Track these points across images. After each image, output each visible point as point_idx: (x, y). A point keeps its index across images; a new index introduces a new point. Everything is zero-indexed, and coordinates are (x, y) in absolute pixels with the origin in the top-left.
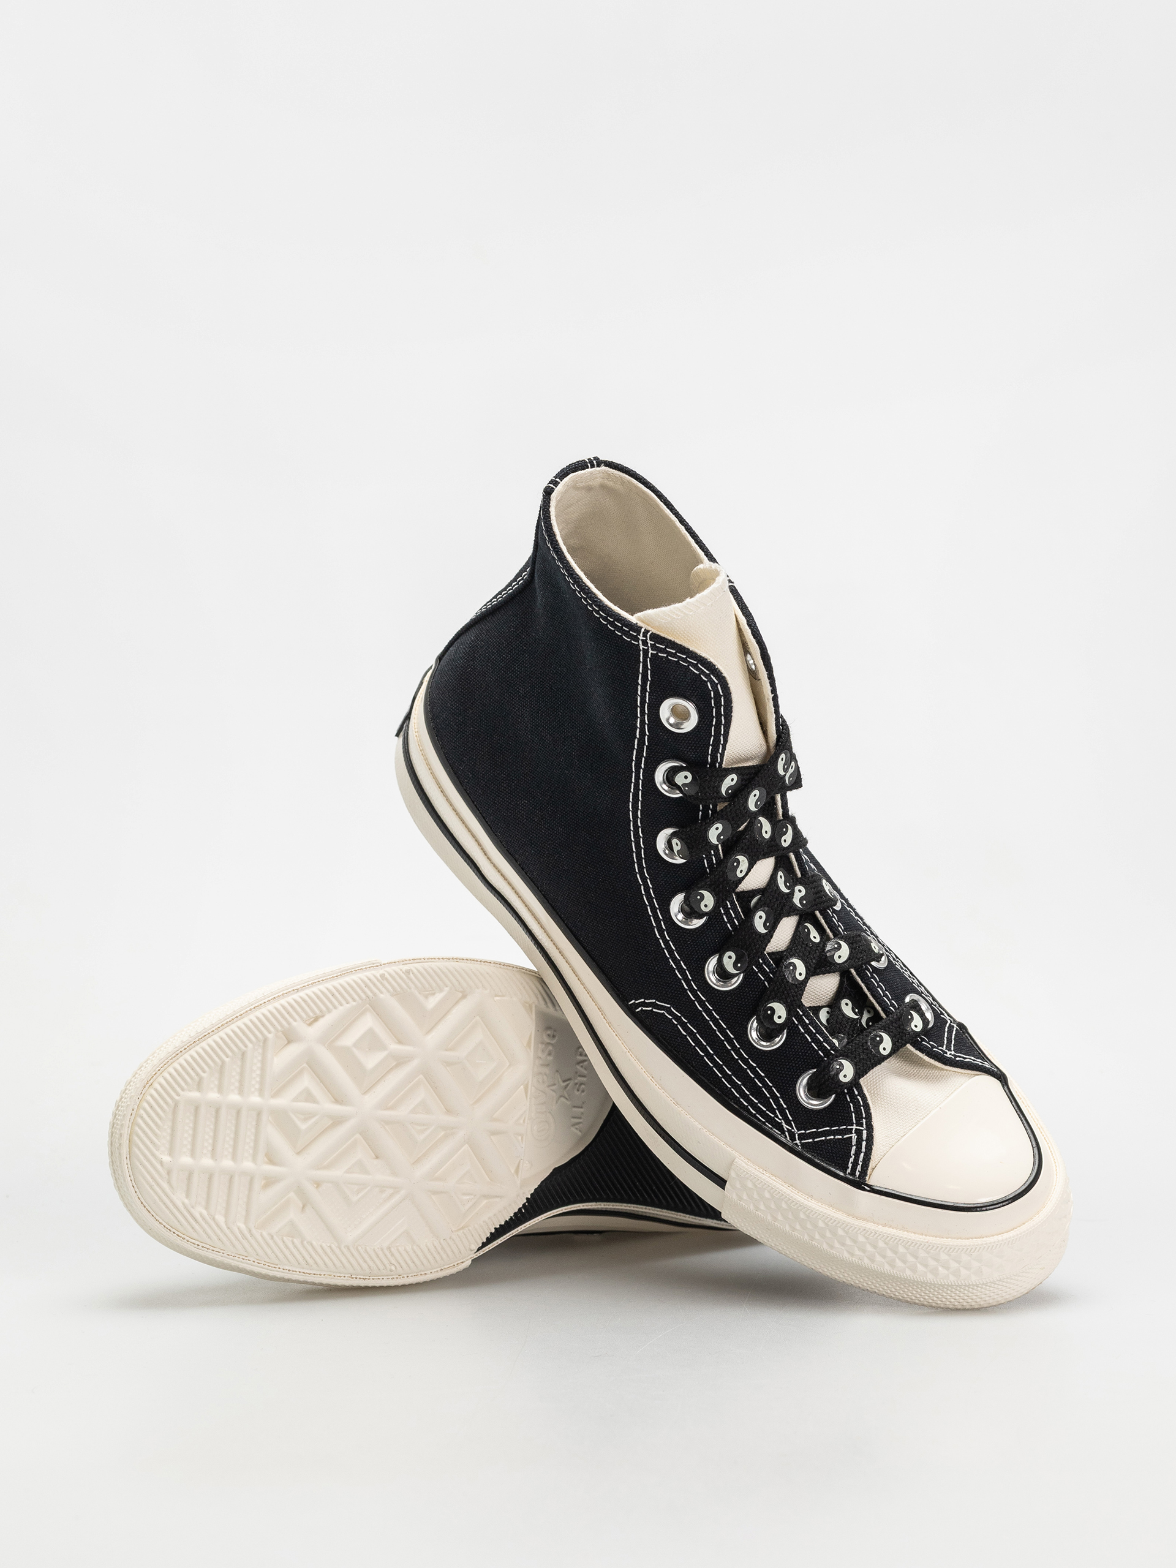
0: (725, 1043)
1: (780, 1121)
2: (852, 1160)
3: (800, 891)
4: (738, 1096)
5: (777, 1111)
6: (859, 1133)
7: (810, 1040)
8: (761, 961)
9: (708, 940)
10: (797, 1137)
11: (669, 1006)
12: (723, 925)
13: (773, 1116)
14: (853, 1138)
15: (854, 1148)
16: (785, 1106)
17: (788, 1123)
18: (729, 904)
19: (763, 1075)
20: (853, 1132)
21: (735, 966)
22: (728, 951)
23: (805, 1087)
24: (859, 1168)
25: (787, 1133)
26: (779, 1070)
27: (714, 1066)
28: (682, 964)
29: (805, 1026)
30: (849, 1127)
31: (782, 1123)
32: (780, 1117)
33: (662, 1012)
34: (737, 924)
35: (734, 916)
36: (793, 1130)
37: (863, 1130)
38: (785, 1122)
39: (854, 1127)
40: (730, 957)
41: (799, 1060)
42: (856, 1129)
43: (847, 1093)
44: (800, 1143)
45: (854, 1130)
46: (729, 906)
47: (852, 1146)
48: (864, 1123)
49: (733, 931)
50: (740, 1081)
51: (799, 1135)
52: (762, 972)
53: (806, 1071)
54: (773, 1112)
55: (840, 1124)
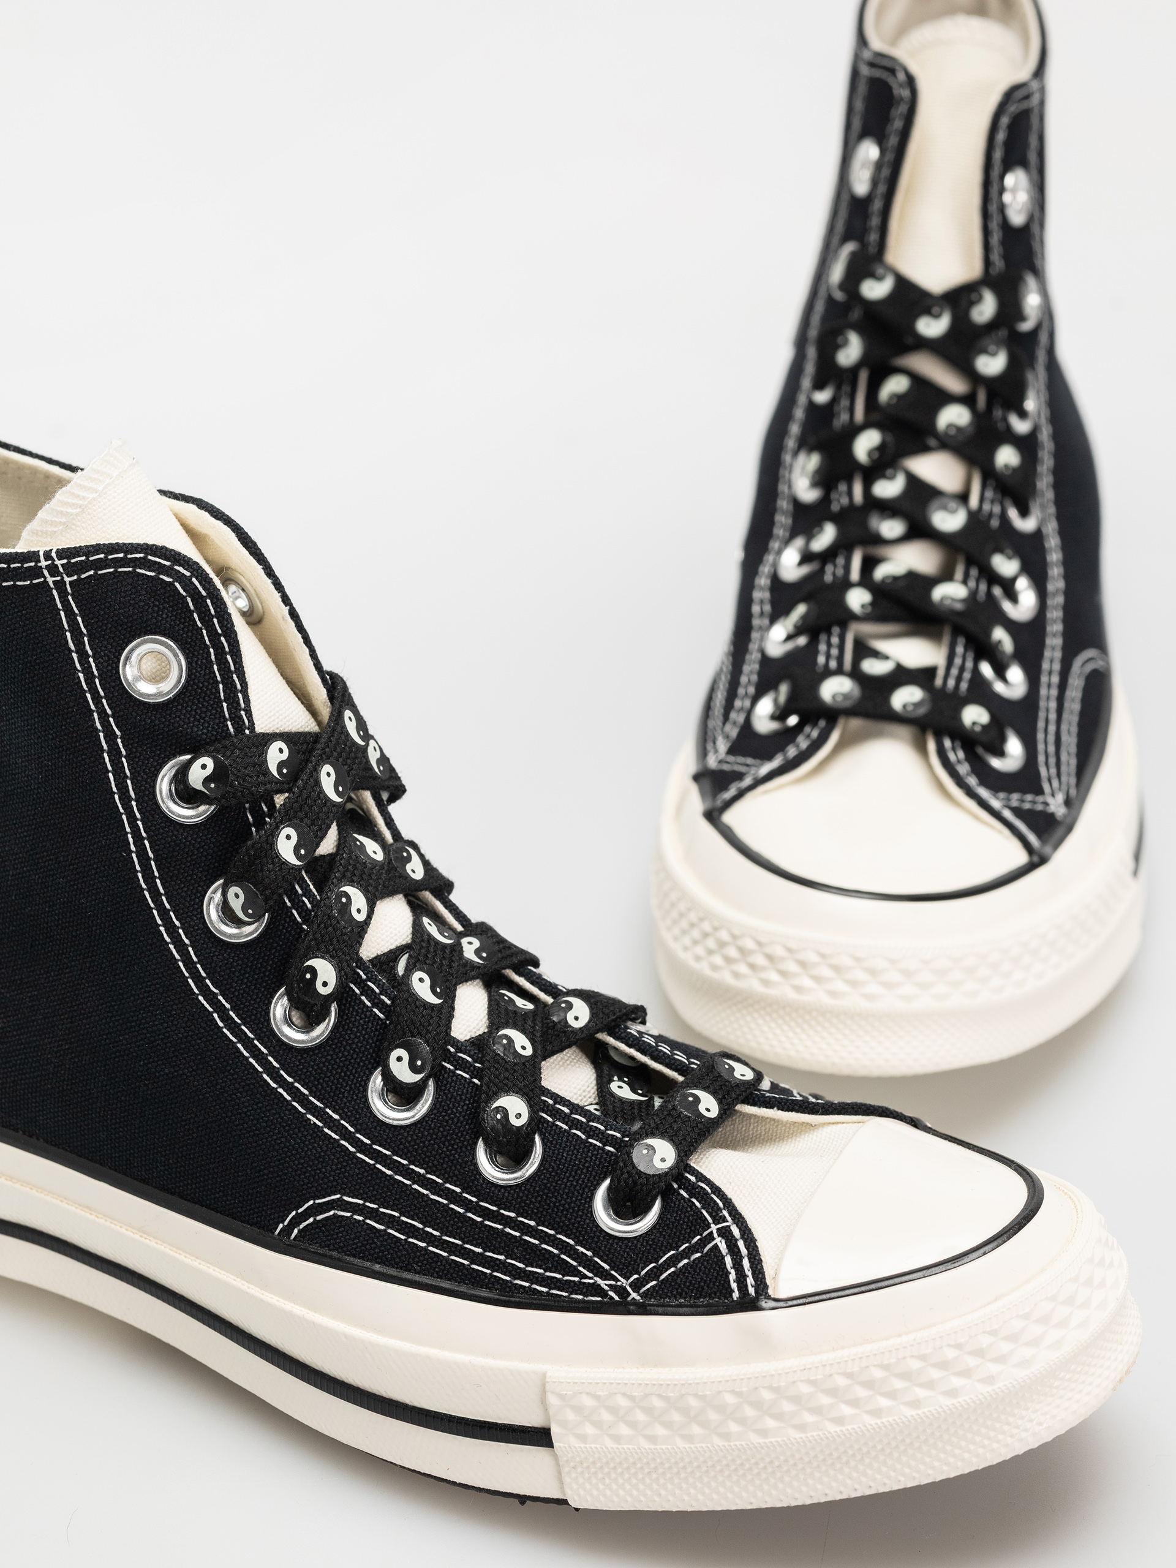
0: (452, 1206)
1: (591, 1281)
2: (733, 1276)
3: (470, 943)
4: (508, 1278)
5: (581, 1269)
6: (725, 1233)
7: (583, 1137)
8: (452, 1050)
9: (354, 1050)
10: (630, 1289)
11: (338, 1196)
12: (368, 1013)
13: (576, 1279)
14: (719, 1244)
15: (728, 1260)
16: (589, 1253)
17: (605, 1275)
18: (361, 973)
19: (532, 1223)
20: (715, 1235)
21: (414, 1068)
22: (392, 1050)
23: (606, 1209)
24: (750, 1281)
25: (611, 1293)
26: (554, 1203)
27: (450, 1253)
28: (330, 1112)
29: (565, 1118)
30: (706, 1233)
31: (596, 1282)
32: (590, 1275)
33: (331, 1213)
34: (389, 1002)
35: (377, 991)
36: (619, 1283)
37: (729, 1226)
38: (601, 1278)
39: (714, 1228)
40: (399, 1059)
41: (579, 1172)
42: (718, 1230)
43: (680, 1188)
44: (639, 1293)
45: (715, 1232)
46: (364, 977)
47: (723, 1257)
48: (727, 1215)
49: (387, 1018)
50: (501, 1254)
51: (631, 1286)
52: (461, 1066)
53: (599, 1184)
54: (575, 1272)
55: (690, 1237)
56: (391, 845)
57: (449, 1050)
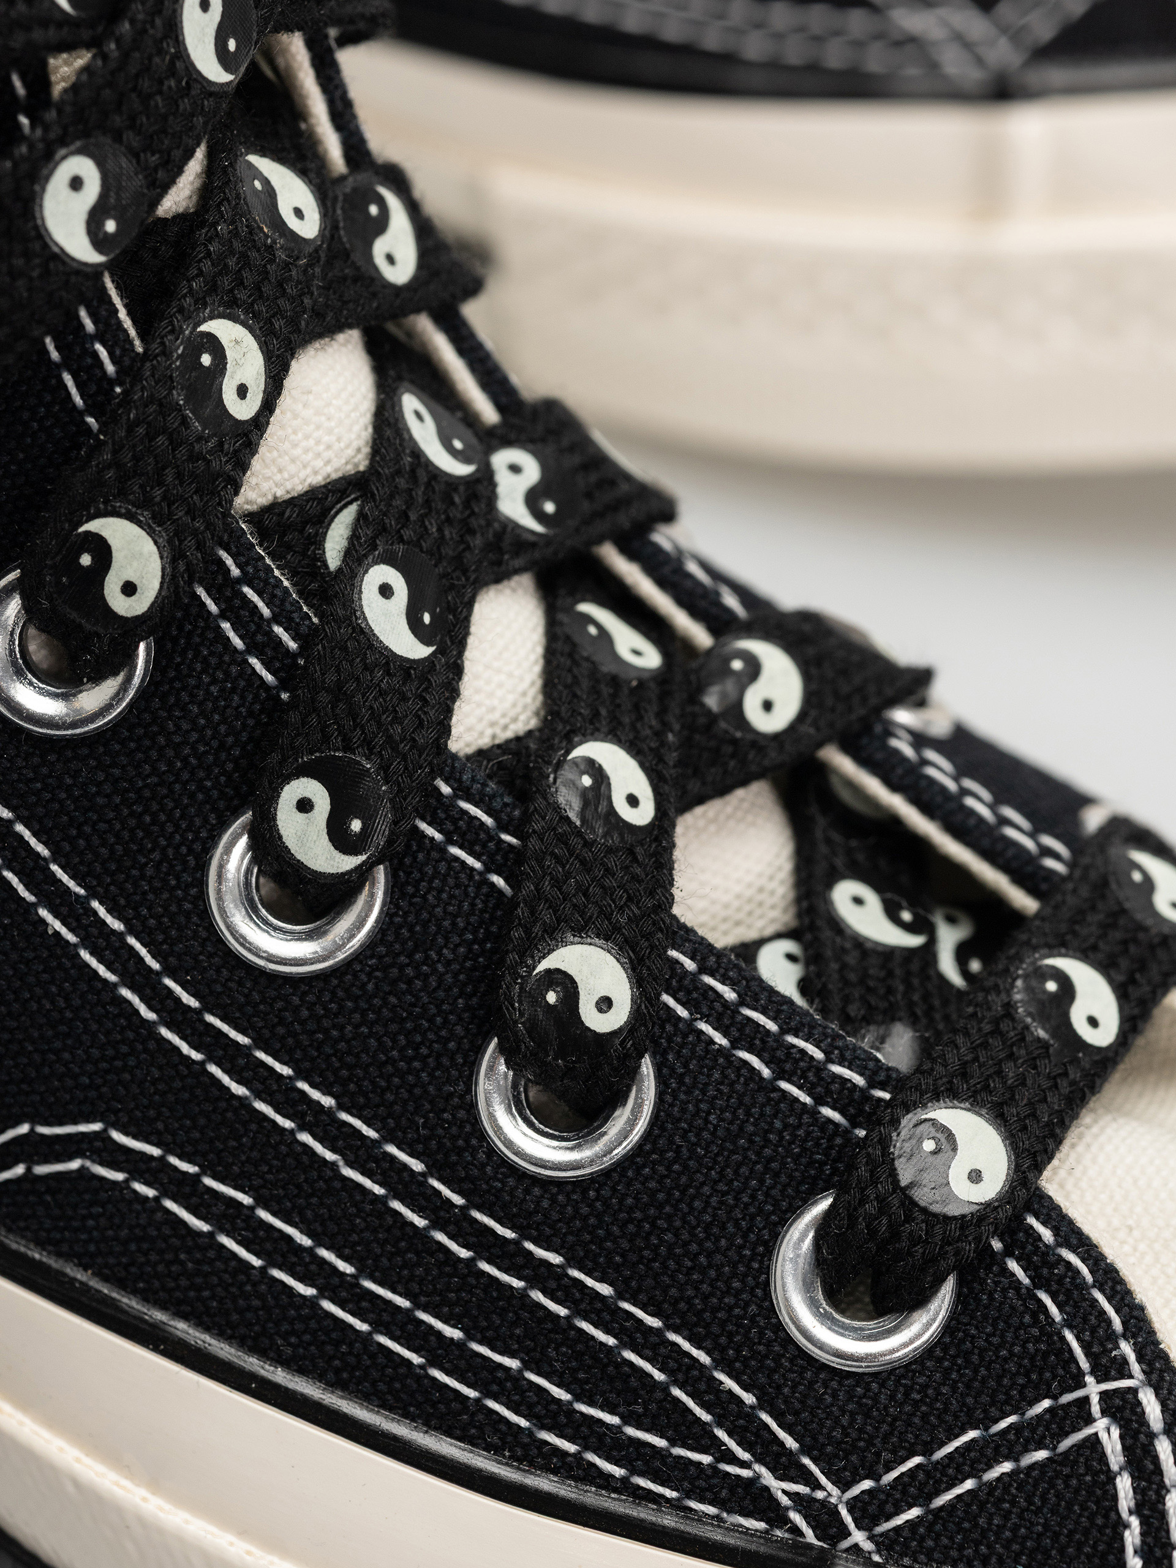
0: (396, 1205)
1: (745, 1473)
3: (515, 469)
4: (523, 1423)
5: (721, 1434)
6: (1122, 1407)
7: (766, 1072)
8: (446, 789)
9: (185, 760)
10: (848, 1519)
11: (96, 1127)
12: (234, 669)
13: (706, 1459)
14: (1103, 1436)
15: (1124, 1485)
16: (749, 1398)
17: (786, 1467)
18: (229, 562)
19: (605, 1290)
20: (1096, 1409)
21: (340, 838)
22: (288, 779)
23: (807, 1288)
25: (796, 1517)
26: (670, 1247)
27: (378, 1326)
28: (102, 912)
29: (723, 1016)
30: (1067, 1398)
31: (758, 1477)
32: (745, 1456)
33: (75, 1165)
34: (293, 645)
35: (266, 612)
36: (820, 1495)
37: (1134, 1391)
38: (773, 1470)
39: (1093, 1389)
40: (305, 805)
41: (744, 1170)
42: (1104, 1396)
43: (1008, 1252)
44: (871, 1538)
45: (1095, 1400)
46: (235, 572)
47: (1111, 1478)
48: (1132, 1357)
49: (283, 685)
50: (512, 1355)
51: (852, 1506)
52: (463, 835)
53: (794, 1211)
54: (704, 1441)
55: (1023, 1397)
56: (343, 178)
57: (437, 790)
